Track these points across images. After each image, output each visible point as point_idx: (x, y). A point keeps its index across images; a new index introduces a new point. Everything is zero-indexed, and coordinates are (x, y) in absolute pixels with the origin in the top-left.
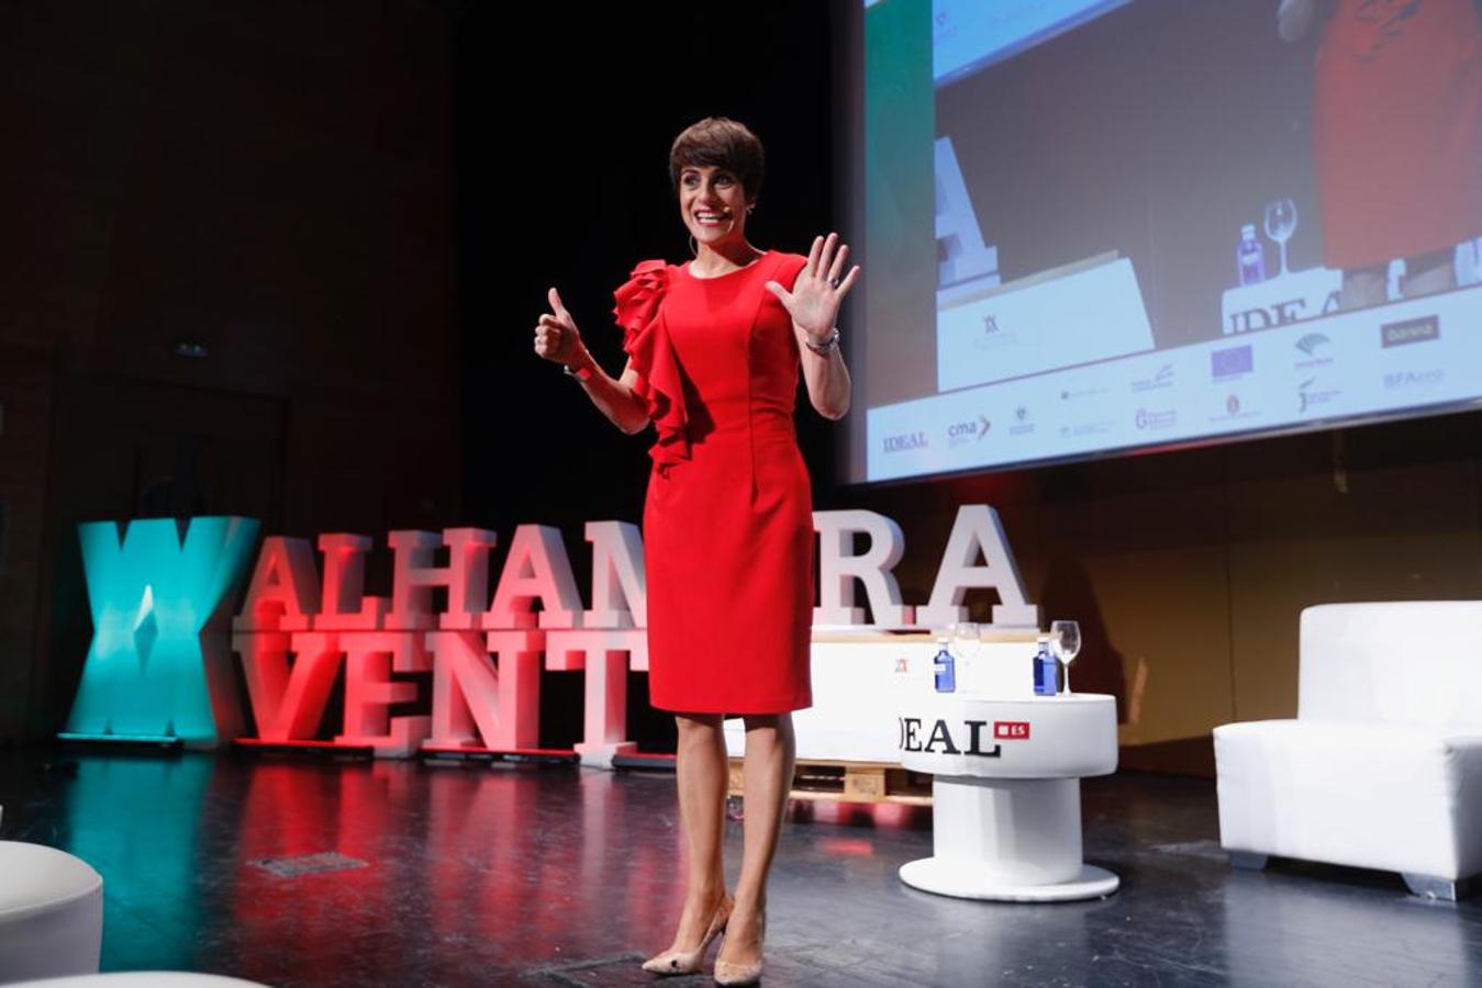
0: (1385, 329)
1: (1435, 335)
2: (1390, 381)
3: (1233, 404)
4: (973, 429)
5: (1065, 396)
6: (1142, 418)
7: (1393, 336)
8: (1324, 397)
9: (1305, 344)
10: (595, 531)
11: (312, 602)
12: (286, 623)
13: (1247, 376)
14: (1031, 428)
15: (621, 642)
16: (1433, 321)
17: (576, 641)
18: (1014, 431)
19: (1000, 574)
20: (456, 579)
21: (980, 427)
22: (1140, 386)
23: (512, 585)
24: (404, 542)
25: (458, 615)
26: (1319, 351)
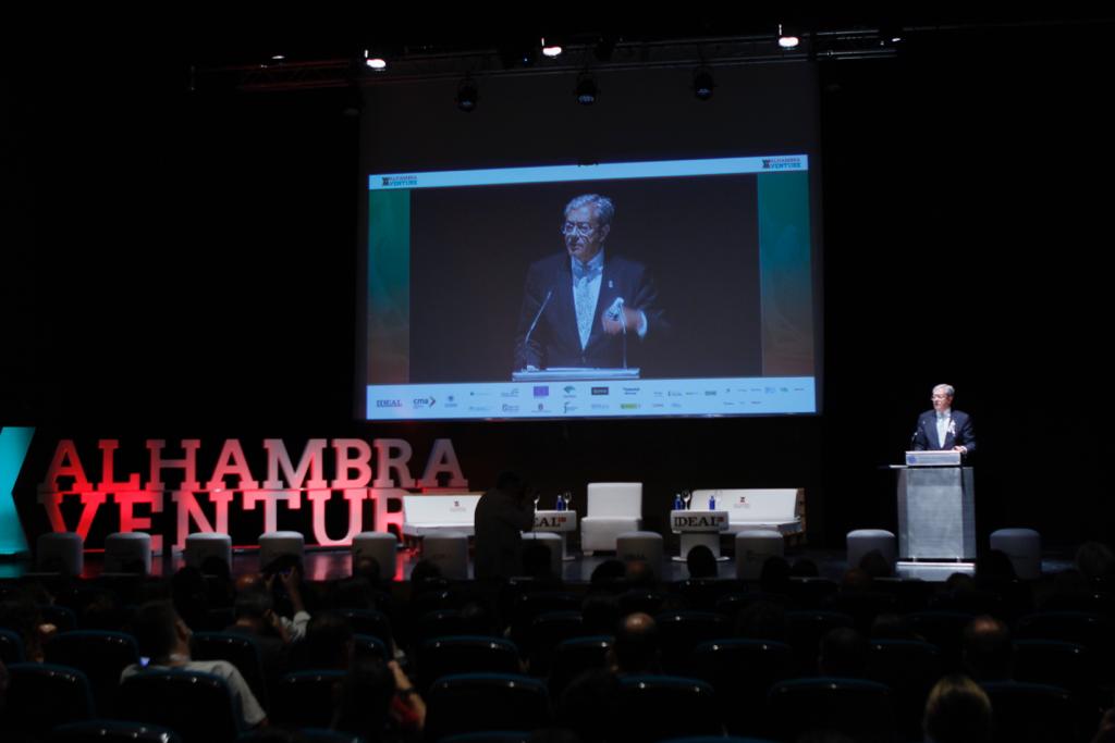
0: (593, 389)
1: (607, 393)
2: (594, 406)
3: (541, 407)
4: (427, 402)
5: (472, 394)
6: (505, 407)
7: (596, 391)
8: (573, 409)
9: (568, 389)
10: (269, 444)
11: (95, 478)
12: (76, 489)
13: (547, 397)
14: (455, 405)
15: (284, 495)
16: (607, 389)
17: (260, 495)
18: (447, 405)
19: (453, 466)
20: (189, 465)
21: (430, 401)
22: (505, 395)
23: (222, 468)
24: (155, 446)
25: (191, 485)
26: (572, 392)
